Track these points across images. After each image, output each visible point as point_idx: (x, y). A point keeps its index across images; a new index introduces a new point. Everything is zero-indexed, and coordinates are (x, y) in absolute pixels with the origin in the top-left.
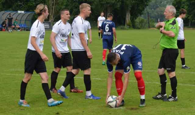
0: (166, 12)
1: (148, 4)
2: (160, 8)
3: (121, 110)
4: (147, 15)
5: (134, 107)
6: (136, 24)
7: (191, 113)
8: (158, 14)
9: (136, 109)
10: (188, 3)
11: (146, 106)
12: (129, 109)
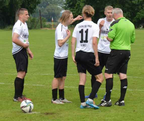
12: (45, 114)
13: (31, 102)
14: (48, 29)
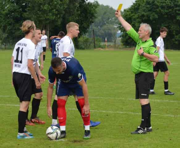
0: (140, 31)
1: (93, 20)
2: (107, 25)
3: (63, 142)
4: (92, 33)
5: (78, 139)
6: (80, 43)
7: (143, 145)
8: (105, 32)
9: (79, 141)
10: (140, 20)
11: (91, 138)
12: (72, 141)
13: (58, 129)
14: (102, 49)
